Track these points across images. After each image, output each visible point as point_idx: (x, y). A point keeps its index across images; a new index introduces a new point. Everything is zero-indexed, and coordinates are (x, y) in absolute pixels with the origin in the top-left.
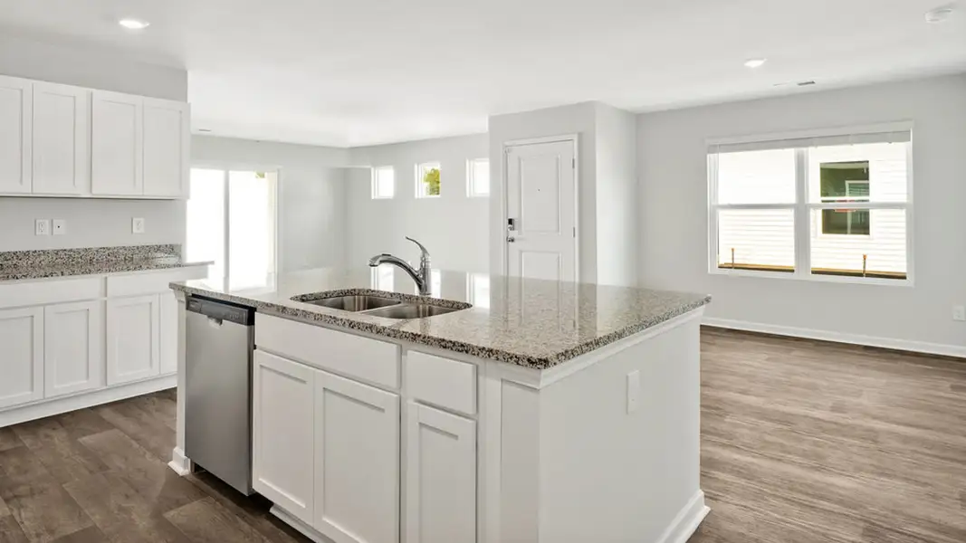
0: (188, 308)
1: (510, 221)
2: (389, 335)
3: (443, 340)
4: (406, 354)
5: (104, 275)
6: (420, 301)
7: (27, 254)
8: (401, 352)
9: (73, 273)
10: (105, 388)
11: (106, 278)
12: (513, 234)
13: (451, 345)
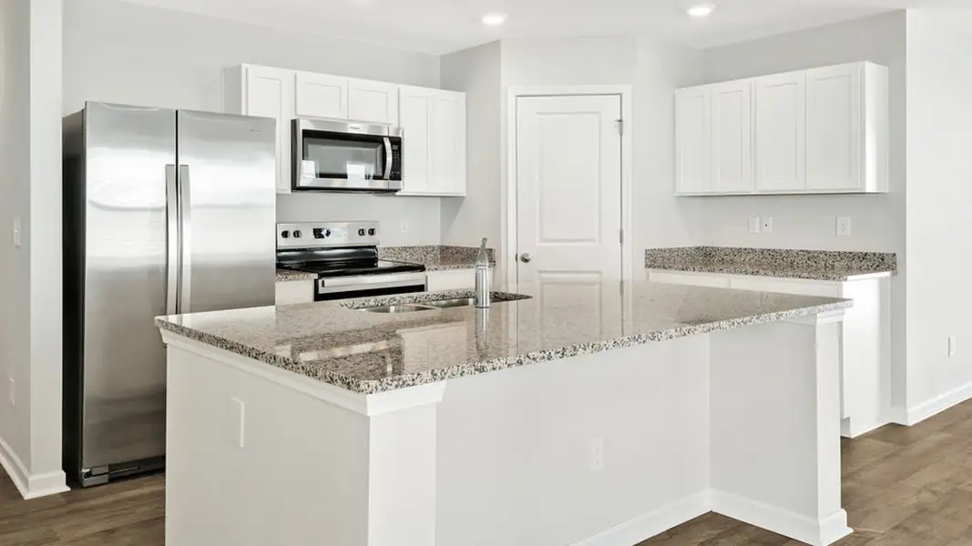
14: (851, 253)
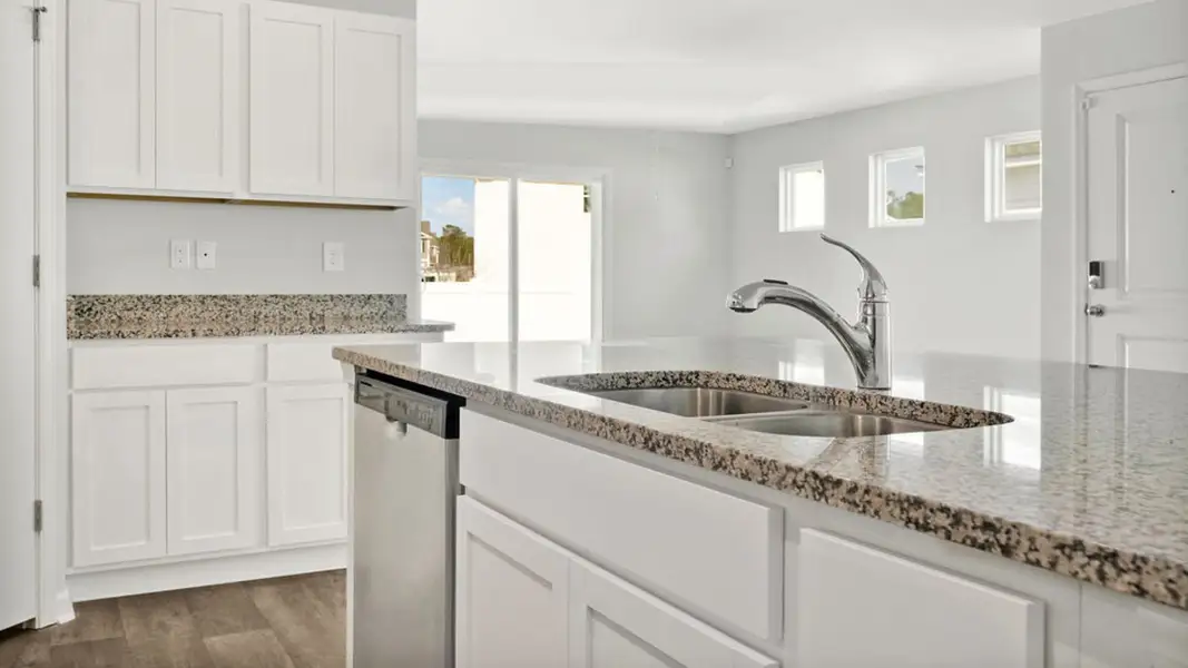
0: (358, 398)
1: (1095, 268)
2: (746, 476)
3: (918, 503)
4: (797, 540)
5: (260, 340)
6: (859, 406)
7: (157, 300)
8: (783, 530)
9: (210, 333)
10: (264, 550)
11: (266, 346)
12: (1098, 298)
13: (942, 520)
14: (348, 296)
